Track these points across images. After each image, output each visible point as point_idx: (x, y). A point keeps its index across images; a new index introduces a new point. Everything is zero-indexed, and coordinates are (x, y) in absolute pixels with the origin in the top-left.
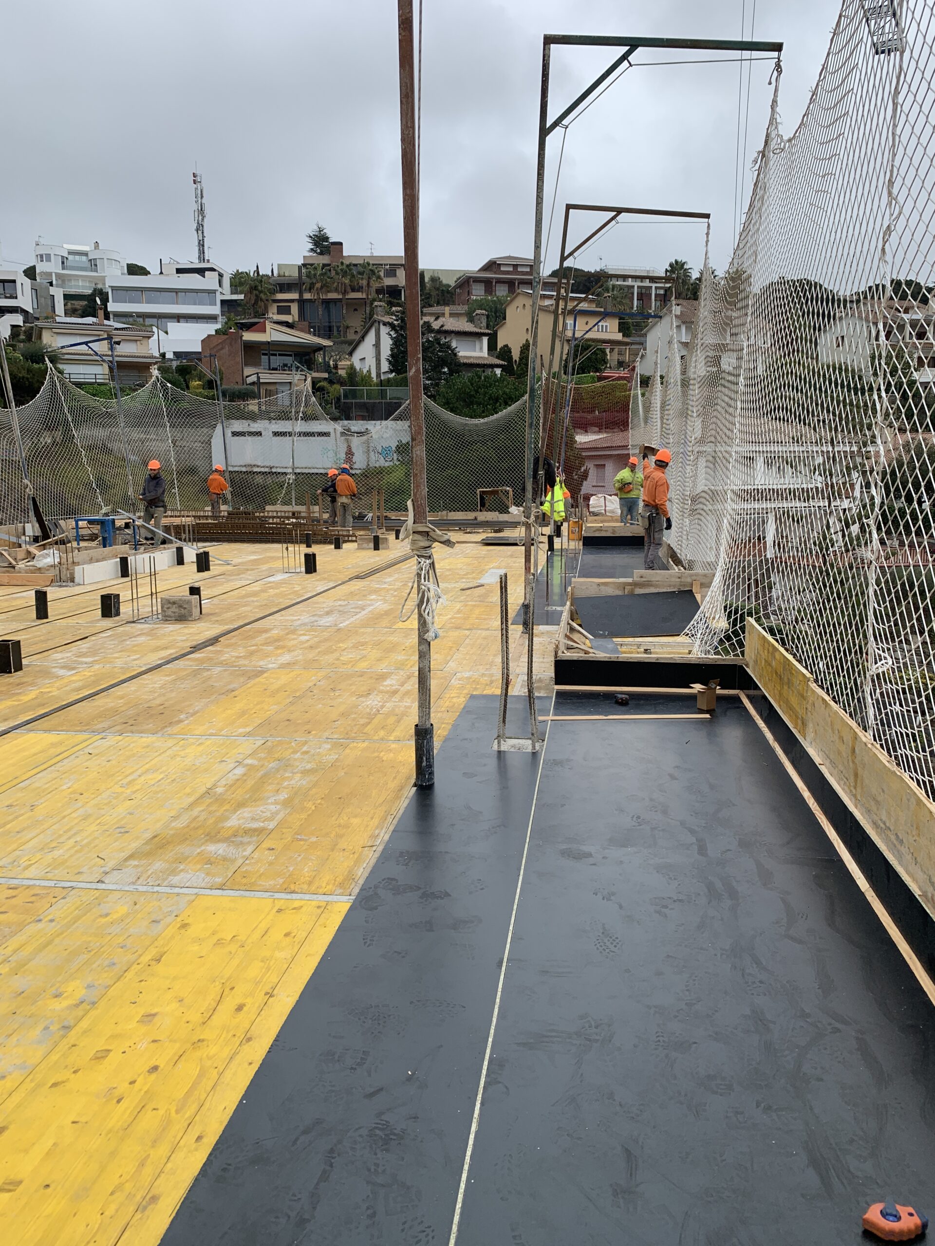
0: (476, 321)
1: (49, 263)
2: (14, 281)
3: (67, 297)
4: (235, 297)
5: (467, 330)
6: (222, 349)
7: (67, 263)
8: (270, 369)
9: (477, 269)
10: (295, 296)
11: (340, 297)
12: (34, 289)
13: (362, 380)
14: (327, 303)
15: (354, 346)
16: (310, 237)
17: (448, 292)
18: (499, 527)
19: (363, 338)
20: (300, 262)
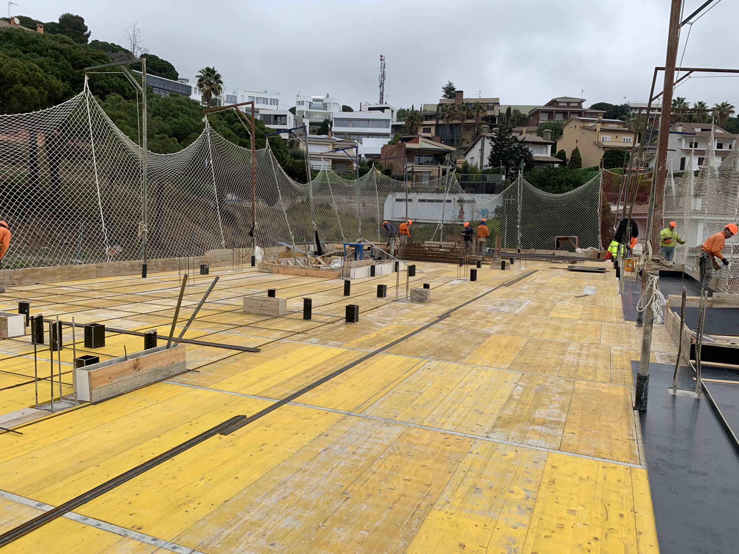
0: (544, 135)
1: (303, 106)
2: (286, 116)
3: (311, 124)
4: (399, 123)
5: (539, 141)
6: (393, 152)
7: (312, 106)
8: (419, 164)
9: (544, 105)
10: (434, 122)
11: (460, 122)
12: (295, 120)
13: (472, 170)
14: (451, 126)
15: (468, 150)
16: (444, 88)
17: (525, 118)
18: (574, 260)
19: (473, 146)
20: (438, 102)
